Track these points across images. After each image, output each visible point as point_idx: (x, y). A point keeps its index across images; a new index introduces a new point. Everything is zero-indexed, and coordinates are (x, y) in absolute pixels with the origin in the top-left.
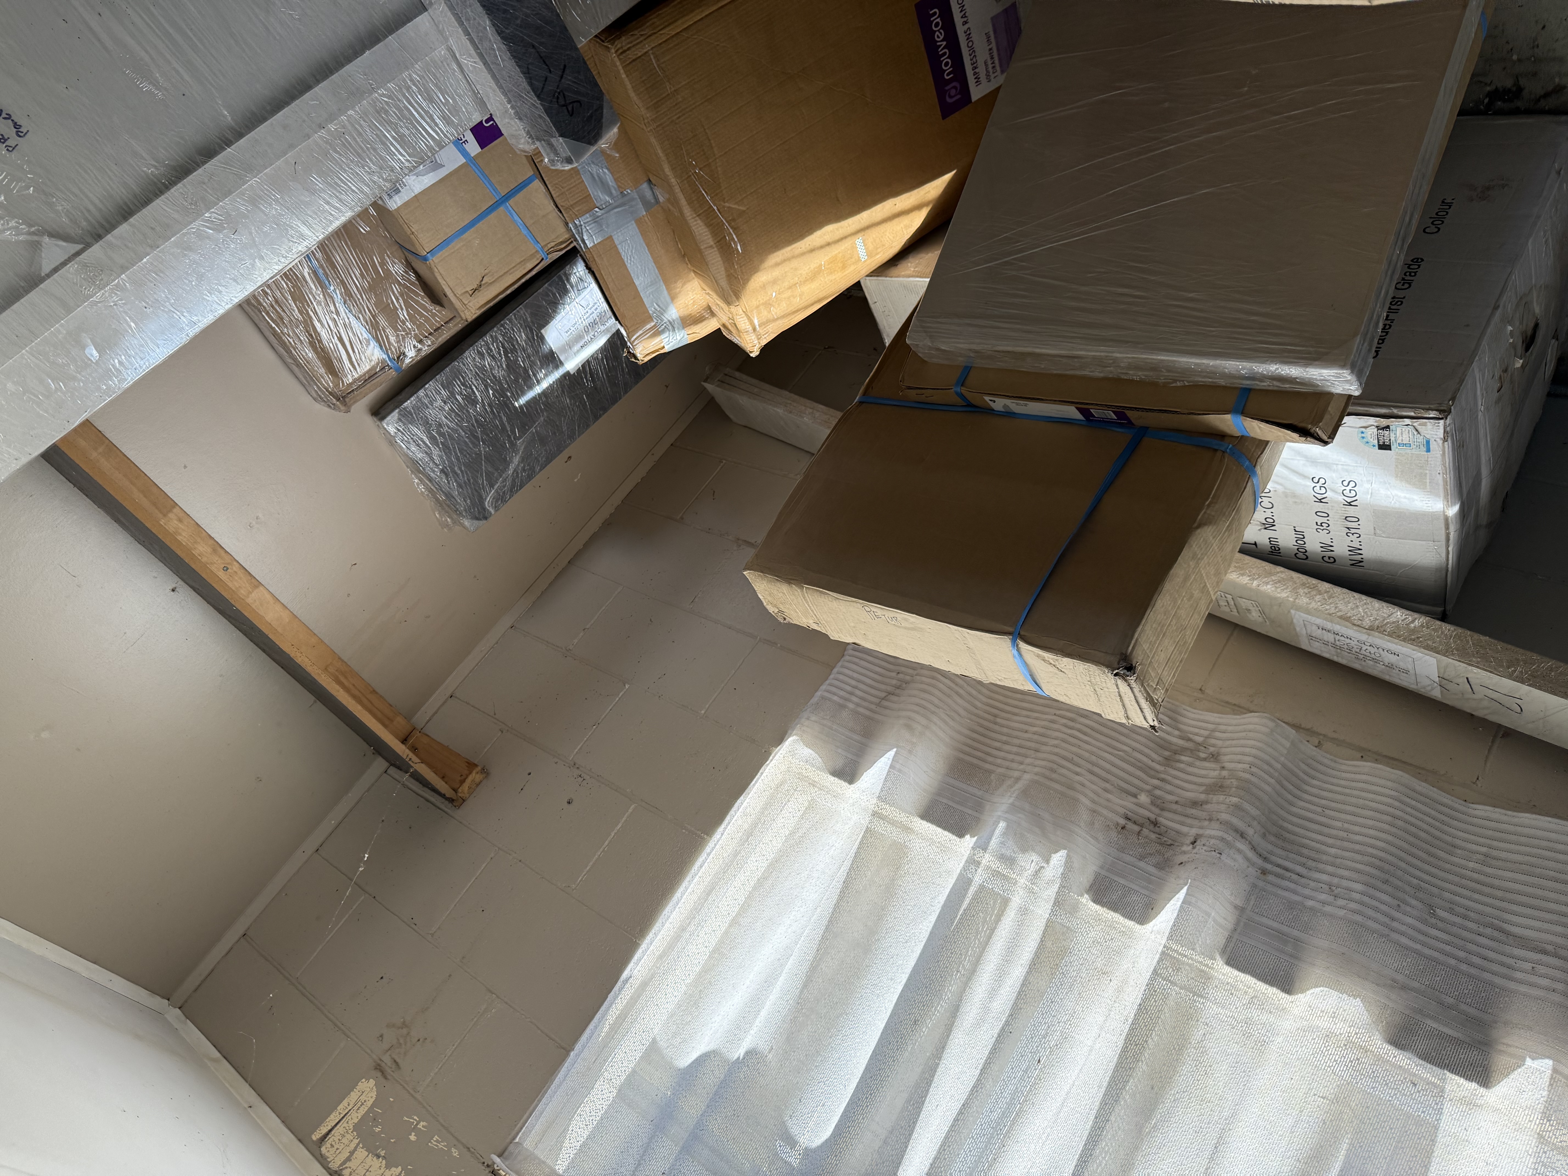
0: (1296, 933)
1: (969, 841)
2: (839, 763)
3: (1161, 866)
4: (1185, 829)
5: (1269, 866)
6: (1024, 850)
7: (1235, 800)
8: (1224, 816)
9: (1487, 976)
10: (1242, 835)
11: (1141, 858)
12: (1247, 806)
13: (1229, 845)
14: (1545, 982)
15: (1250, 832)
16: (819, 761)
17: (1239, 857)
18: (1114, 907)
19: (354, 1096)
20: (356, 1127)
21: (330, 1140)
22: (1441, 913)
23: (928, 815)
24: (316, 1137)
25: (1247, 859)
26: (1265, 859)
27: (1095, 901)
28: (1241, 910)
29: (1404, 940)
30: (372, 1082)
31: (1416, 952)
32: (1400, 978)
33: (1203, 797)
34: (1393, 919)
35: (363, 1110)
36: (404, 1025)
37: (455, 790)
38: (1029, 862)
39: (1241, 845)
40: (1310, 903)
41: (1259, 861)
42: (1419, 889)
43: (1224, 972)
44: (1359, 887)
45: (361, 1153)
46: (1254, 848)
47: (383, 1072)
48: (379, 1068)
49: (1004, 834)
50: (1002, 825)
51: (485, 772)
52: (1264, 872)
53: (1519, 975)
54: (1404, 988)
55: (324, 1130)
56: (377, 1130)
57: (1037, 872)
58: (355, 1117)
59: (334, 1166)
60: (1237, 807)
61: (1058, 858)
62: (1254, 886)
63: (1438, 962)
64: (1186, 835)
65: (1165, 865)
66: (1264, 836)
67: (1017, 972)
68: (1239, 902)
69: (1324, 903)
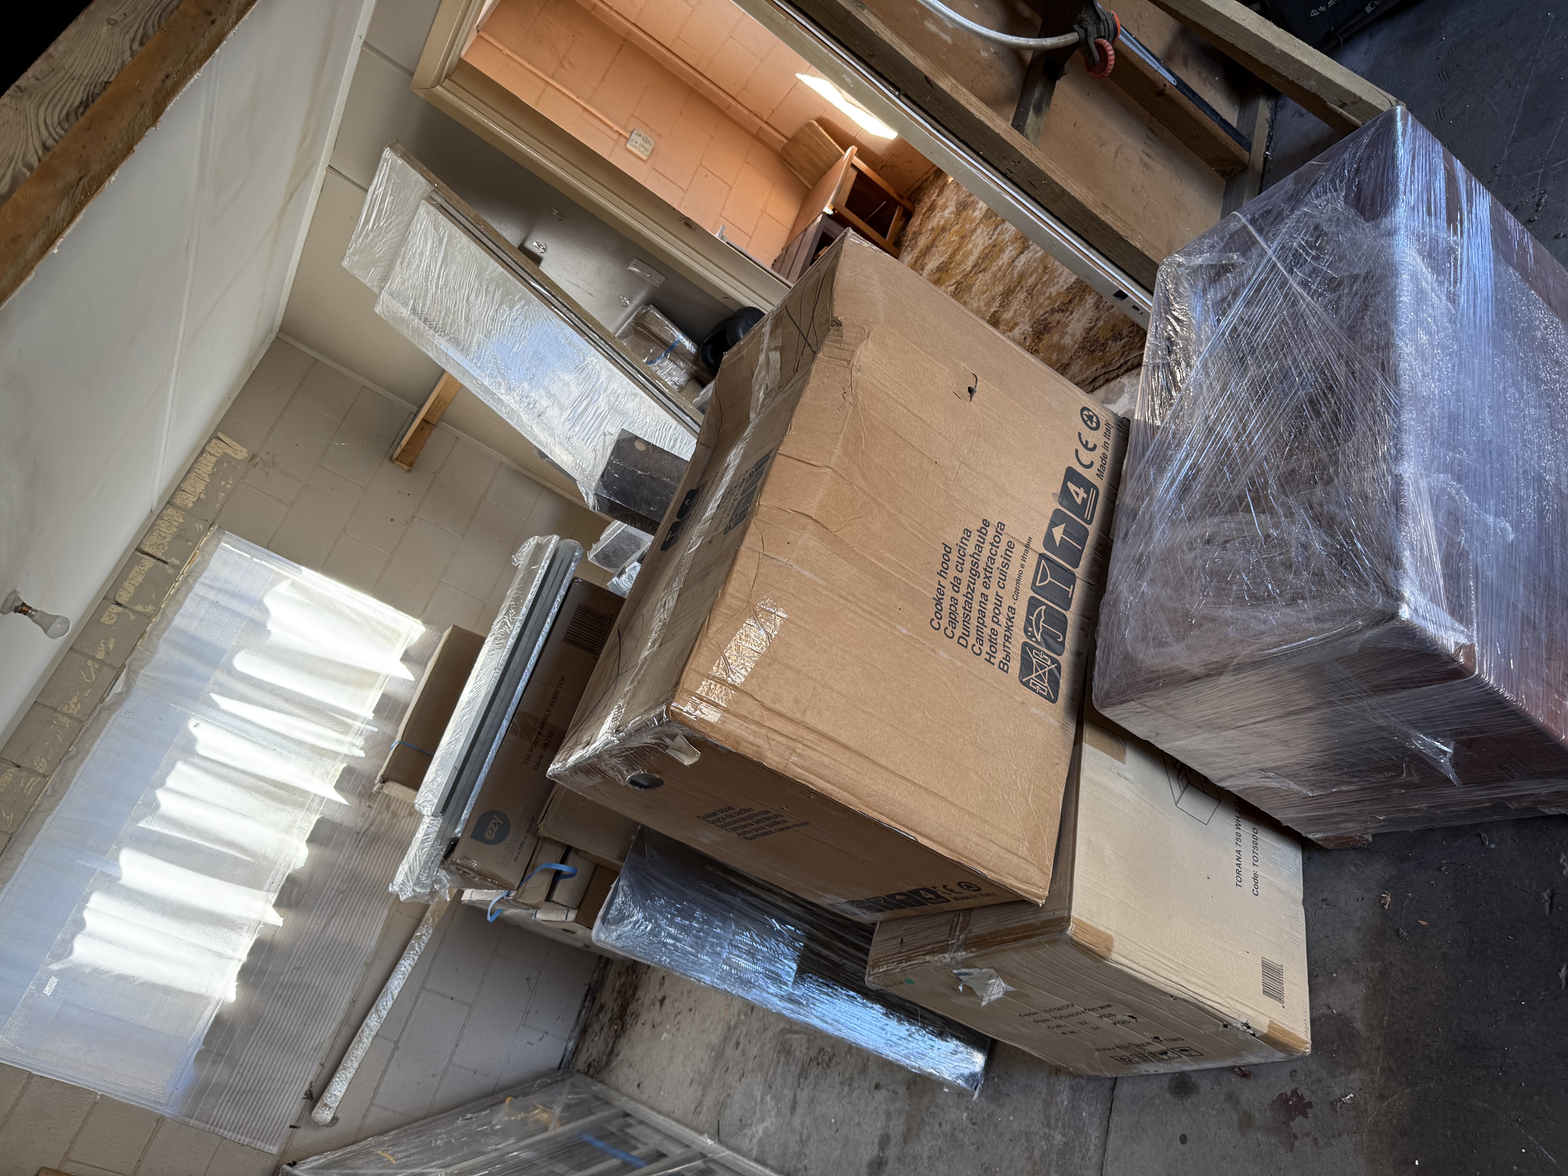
0: (332, 844)
1: (371, 716)
2: (411, 653)
3: (360, 793)
4: (377, 803)
5: (360, 835)
6: (365, 739)
7: (386, 821)
8: (379, 818)
9: (315, 909)
10: (371, 825)
11: (364, 786)
12: (384, 826)
13: (366, 820)
14: (312, 926)
15: (373, 828)
16: (412, 644)
17: (362, 823)
18: (341, 776)
19: (239, 447)
20: (225, 453)
21: (218, 442)
22: (341, 896)
23: (384, 696)
24: (220, 434)
25: (362, 827)
26: (364, 834)
27: (344, 769)
28: (341, 825)
29: (329, 882)
30: (246, 455)
31: (324, 887)
32: (314, 880)
33: (391, 810)
34: (338, 878)
35: (233, 455)
36: (274, 464)
37: (397, 459)
38: (360, 742)
39: (367, 825)
40: (344, 850)
41: (362, 831)
42: (351, 889)
43: (315, 818)
44: (350, 867)
45: (214, 460)
46: (367, 829)
47: (251, 459)
48: (253, 457)
49: (372, 731)
50: (376, 730)
51: (409, 471)
52: (358, 833)
53: (316, 919)
54: (310, 882)
55: (222, 438)
56: (225, 465)
57: (355, 745)
58: (230, 452)
59: (208, 448)
60: (383, 823)
61: (362, 754)
62: (352, 829)
63: (321, 893)
64: (374, 803)
65: (361, 795)
66: (373, 833)
67: (311, 740)
68: (344, 824)
69: (344, 855)
